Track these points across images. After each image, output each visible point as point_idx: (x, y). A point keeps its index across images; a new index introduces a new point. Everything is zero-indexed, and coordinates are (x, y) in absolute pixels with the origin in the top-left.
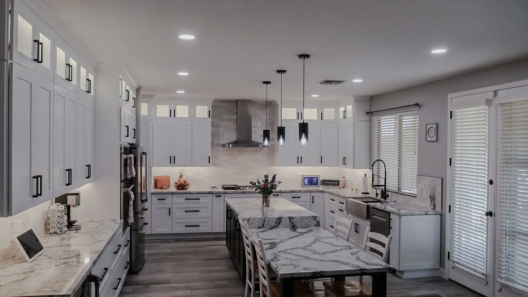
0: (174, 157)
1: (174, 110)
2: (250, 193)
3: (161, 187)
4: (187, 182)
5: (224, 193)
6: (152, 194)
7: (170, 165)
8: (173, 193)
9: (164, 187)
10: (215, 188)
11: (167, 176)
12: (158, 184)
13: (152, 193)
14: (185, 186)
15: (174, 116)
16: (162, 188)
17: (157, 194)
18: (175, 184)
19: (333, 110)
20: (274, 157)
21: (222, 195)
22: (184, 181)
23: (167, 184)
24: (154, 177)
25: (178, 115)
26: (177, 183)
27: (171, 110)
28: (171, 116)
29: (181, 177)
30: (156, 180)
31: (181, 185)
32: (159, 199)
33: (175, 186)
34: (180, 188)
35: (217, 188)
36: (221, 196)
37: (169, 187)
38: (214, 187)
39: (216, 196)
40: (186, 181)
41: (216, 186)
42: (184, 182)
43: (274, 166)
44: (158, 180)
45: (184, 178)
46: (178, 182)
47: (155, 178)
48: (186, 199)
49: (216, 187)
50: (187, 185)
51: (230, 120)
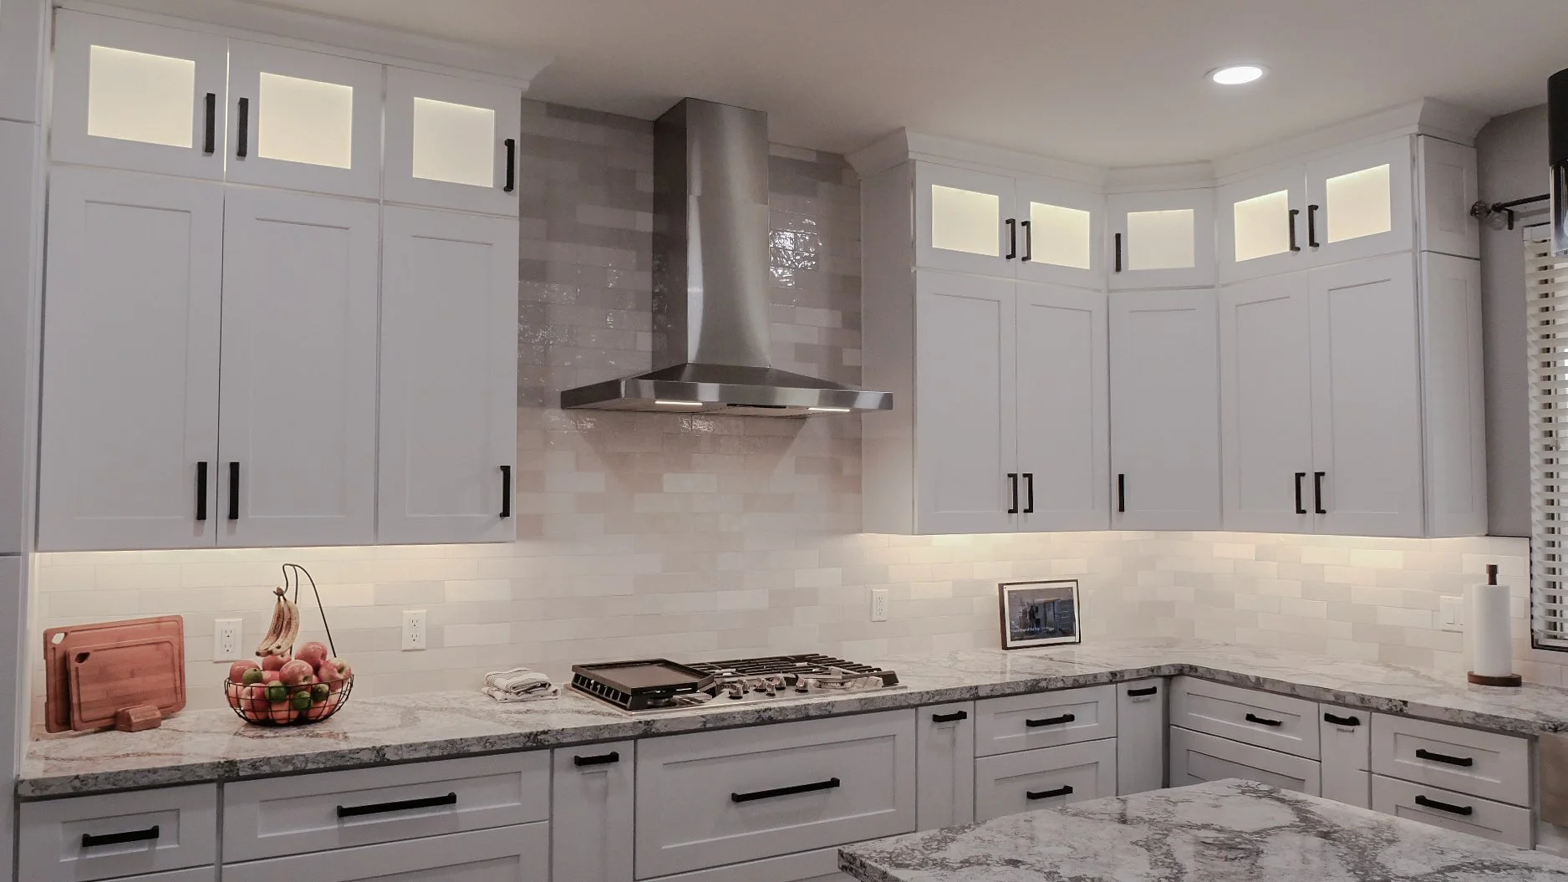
0: (234, 467)
1: (244, 103)
2: (808, 718)
3: (110, 711)
4: (330, 656)
5: (635, 738)
6: (19, 799)
7: (198, 532)
8: (227, 773)
9: (136, 713)
10: (541, 691)
11: (159, 621)
12: (87, 693)
13: (25, 791)
14: (317, 696)
15: (242, 152)
16: (118, 722)
17: (81, 789)
18: (235, 677)
19: (1181, 218)
20: (858, 479)
21: (624, 749)
22: (306, 656)
23: (165, 679)
24: (48, 636)
25: (268, 143)
26: (249, 672)
27: (211, 99)
28: (209, 147)
29: (283, 622)
30: (65, 659)
31: (290, 687)
32: (89, 842)
33: (234, 702)
34: (281, 712)
35: (553, 688)
36: (613, 758)
37: (174, 701)
38: (530, 689)
39: (581, 762)
40: (324, 656)
41: (543, 677)
42: (307, 667)
43: (861, 531)
44: (83, 657)
45: (306, 634)
46: (259, 661)
47: (58, 639)
48: (343, 813)
49: (543, 685)
50: (334, 684)
51: (619, 238)
